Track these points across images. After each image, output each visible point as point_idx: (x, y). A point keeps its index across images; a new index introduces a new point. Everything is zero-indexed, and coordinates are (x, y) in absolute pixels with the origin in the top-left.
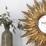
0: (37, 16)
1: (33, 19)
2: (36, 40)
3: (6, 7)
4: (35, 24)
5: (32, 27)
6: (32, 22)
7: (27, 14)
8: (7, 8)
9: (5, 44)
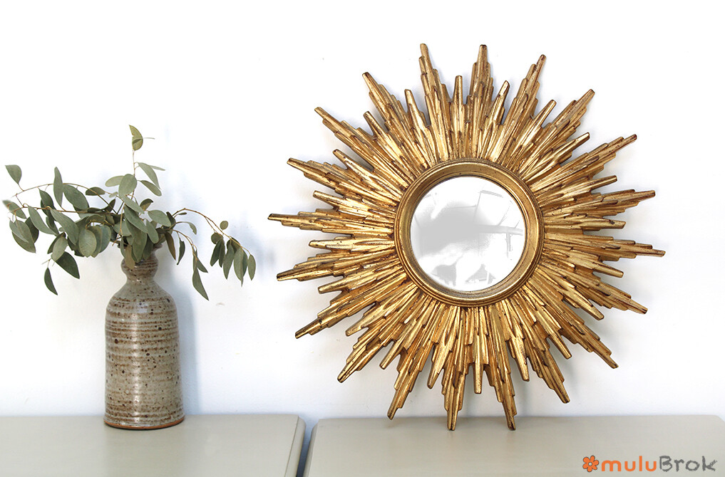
0: (401, 188)
1: (376, 207)
2: (407, 345)
3: (134, 131)
4: (391, 236)
5: (372, 261)
6: (366, 229)
7: (327, 175)
8: (138, 142)
9: (137, 371)
